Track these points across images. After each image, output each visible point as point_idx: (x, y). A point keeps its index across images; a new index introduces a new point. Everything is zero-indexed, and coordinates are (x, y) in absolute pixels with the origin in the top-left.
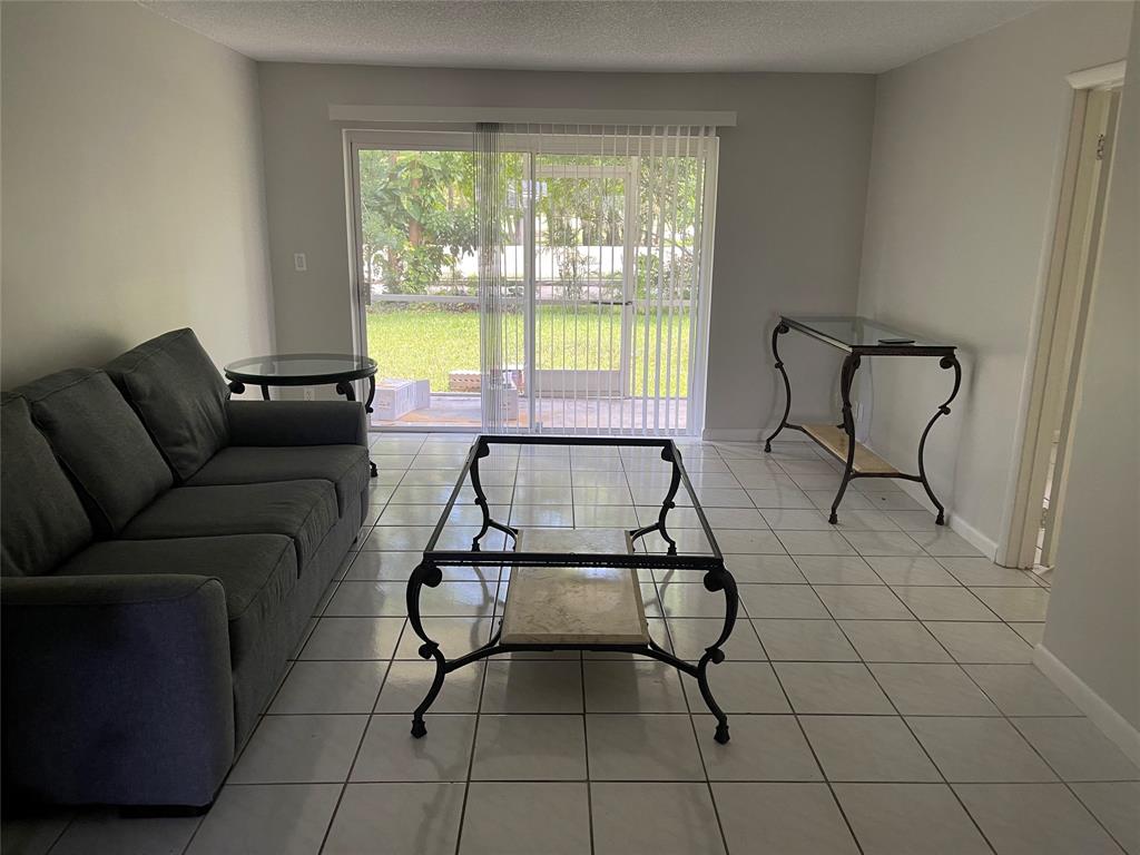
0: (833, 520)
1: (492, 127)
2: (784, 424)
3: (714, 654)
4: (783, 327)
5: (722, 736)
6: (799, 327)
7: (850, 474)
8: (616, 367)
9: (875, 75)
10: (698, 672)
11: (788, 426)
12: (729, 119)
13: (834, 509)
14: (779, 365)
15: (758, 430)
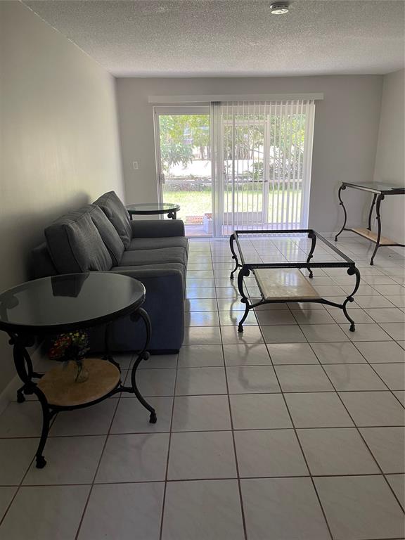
0: (372, 264)
1: (218, 103)
2: (343, 229)
3: (350, 299)
4: (344, 187)
5: (352, 329)
6: (350, 185)
7: (378, 245)
8: (260, 210)
9: (383, 75)
10: (343, 307)
11: (345, 229)
12: (320, 96)
13: (372, 259)
14: (342, 204)
15: (330, 233)
